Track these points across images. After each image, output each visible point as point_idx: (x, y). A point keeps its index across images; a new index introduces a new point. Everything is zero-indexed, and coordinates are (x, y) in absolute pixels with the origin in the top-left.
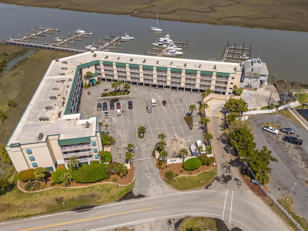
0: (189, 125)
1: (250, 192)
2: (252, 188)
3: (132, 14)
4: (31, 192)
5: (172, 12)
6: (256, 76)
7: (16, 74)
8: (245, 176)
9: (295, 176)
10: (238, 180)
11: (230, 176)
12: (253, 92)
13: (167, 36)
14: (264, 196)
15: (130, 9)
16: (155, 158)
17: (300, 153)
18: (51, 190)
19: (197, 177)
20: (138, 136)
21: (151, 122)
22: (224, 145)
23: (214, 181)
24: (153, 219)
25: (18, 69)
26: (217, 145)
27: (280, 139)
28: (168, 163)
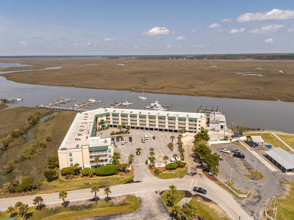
0: (170, 149)
1: (208, 179)
2: (209, 177)
3: (130, 90)
4: (68, 180)
5: (161, 88)
6: (217, 122)
7: (48, 125)
8: (206, 172)
9: (238, 172)
10: (201, 174)
11: (196, 173)
12: (216, 133)
13: (156, 102)
14: (216, 181)
15: (129, 87)
16: (147, 164)
17: (243, 162)
18: (81, 179)
19: (175, 173)
20: (136, 154)
21: (144, 148)
22: (194, 159)
23: (185, 175)
24: (146, 191)
25: (49, 122)
26: (189, 159)
27: (231, 155)
28: (156, 167)
